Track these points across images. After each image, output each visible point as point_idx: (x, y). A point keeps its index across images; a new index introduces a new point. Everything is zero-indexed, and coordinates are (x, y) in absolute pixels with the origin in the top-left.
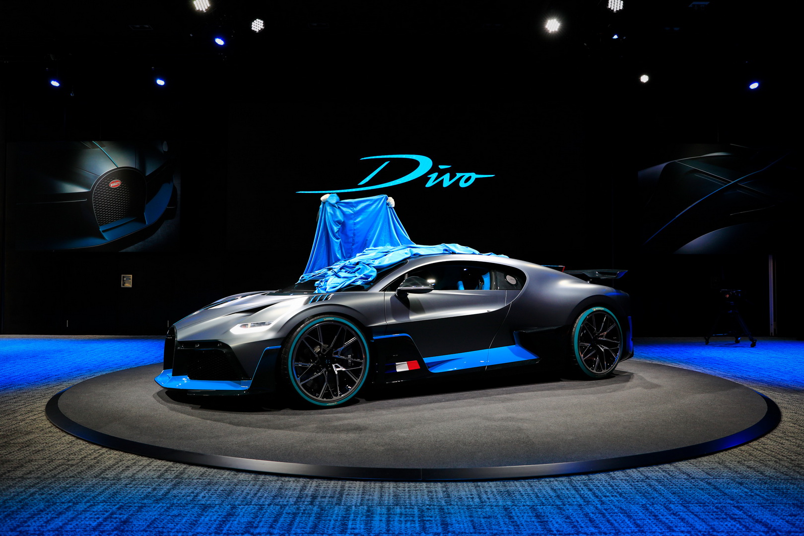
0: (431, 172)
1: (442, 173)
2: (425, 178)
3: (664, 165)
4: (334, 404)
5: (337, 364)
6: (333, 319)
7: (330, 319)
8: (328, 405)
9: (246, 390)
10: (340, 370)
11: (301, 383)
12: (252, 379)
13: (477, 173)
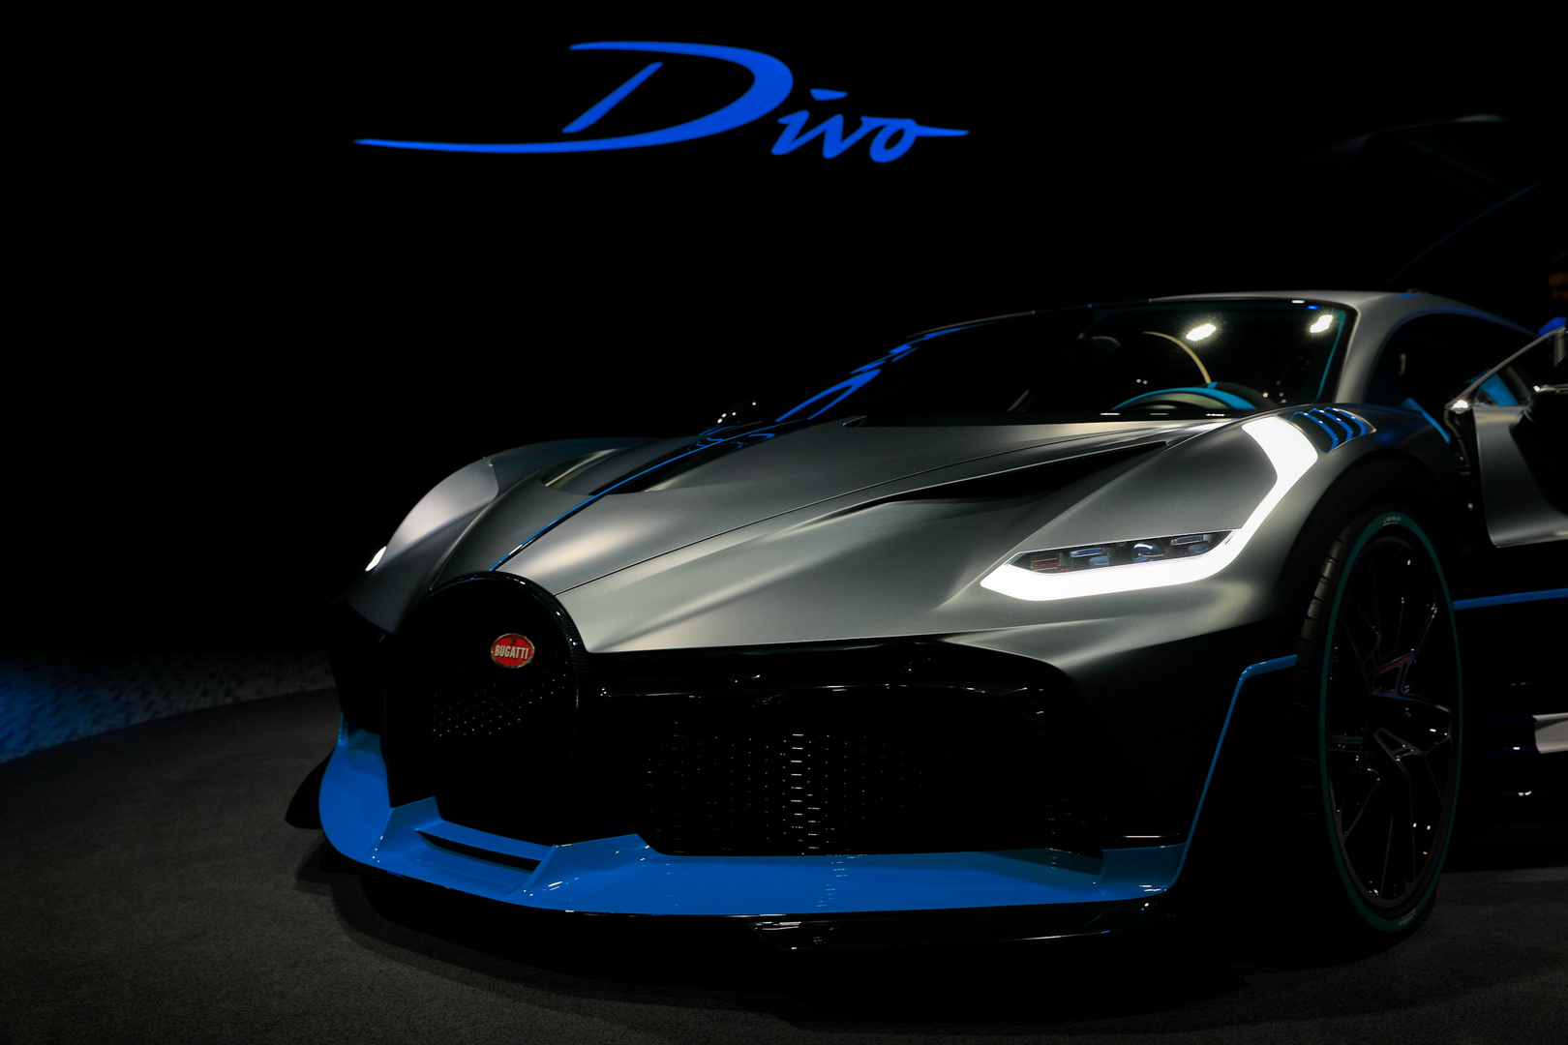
0: (788, 106)
1: (820, 113)
2: (768, 126)
4: (1411, 917)
5: (1383, 730)
6: (1399, 519)
7: (1394, 518)
8: (1400, 924)
9: (1151, 898)
10: (1406, 754)
11: (1343, 838)
12: (1185, 840)
13: (920, 122)
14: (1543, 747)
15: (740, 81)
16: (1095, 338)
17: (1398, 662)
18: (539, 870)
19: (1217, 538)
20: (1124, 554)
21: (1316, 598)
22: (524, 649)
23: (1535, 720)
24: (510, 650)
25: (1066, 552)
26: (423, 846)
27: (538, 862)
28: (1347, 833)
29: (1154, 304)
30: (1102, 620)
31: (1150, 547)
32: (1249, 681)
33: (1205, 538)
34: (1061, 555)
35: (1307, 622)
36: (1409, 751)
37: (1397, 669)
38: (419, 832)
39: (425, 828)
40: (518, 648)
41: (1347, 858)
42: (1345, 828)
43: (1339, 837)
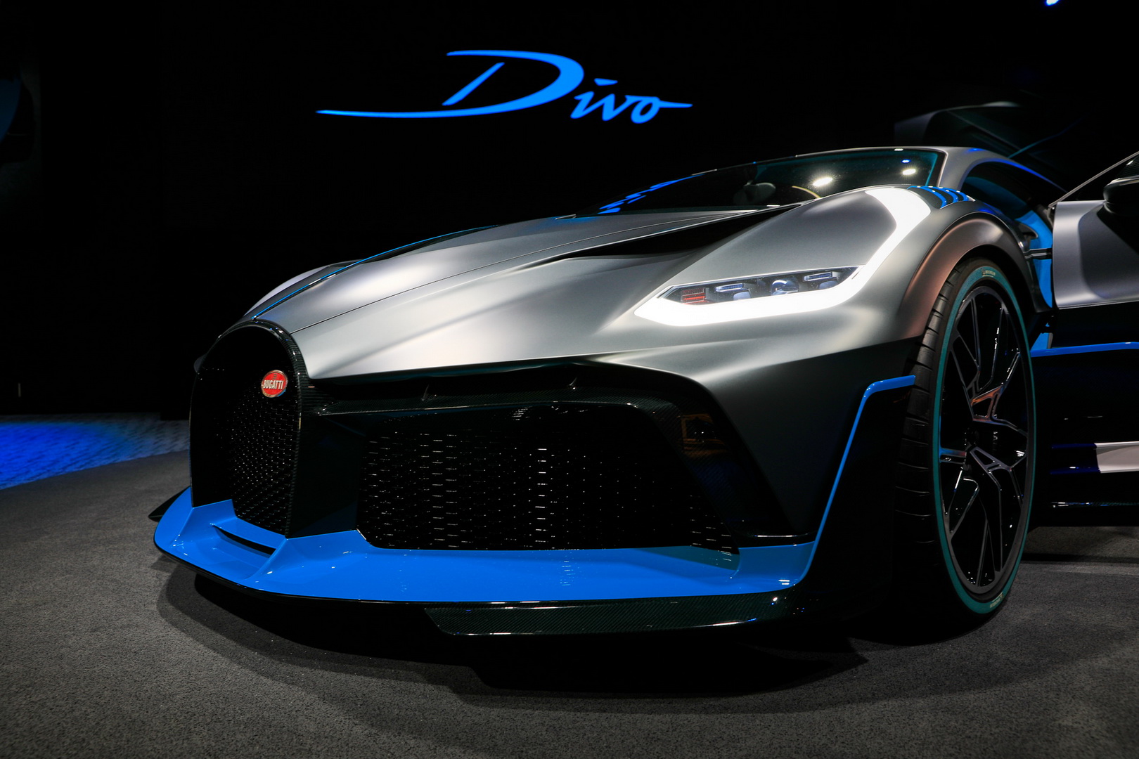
0: (581, 89)
1: (600, 93)
2: (569, 101)
3: (930, 116)
4: (999, 600)
5: (978, 449)
6: (994, 274)
7: (991, 272)
8: (991, 606)
9: (782, 592)
10: (996, 468)
11: (950, 535)
12: (814, 539)
13: (663, 99)
14: (1103, 469)
15: (551, 74)
16: (758, 185)
17: (990, 394)
18: (275, 554)
19: (845, 273)
20: (763, 287)
21: (930, 329)
22: (280, 381)
23: (1096, 446)
24: (272, 383)
25: (712, 287)
26: (216, 537)
27: (274, 550)
28: (953, 532)
29: (798, 158)
30: (740, 341)
31: (785, 282)
32: (874, 397)
33: (835, 274)
34: (707, 289)
35: (923, 349)
36: (998, 465)
37: (989, 400)
38: (214, 526)
39: (219, 523)
40: (277, 381)
41: (953, 554)
42: (951, 529)
43: (947, 534)
